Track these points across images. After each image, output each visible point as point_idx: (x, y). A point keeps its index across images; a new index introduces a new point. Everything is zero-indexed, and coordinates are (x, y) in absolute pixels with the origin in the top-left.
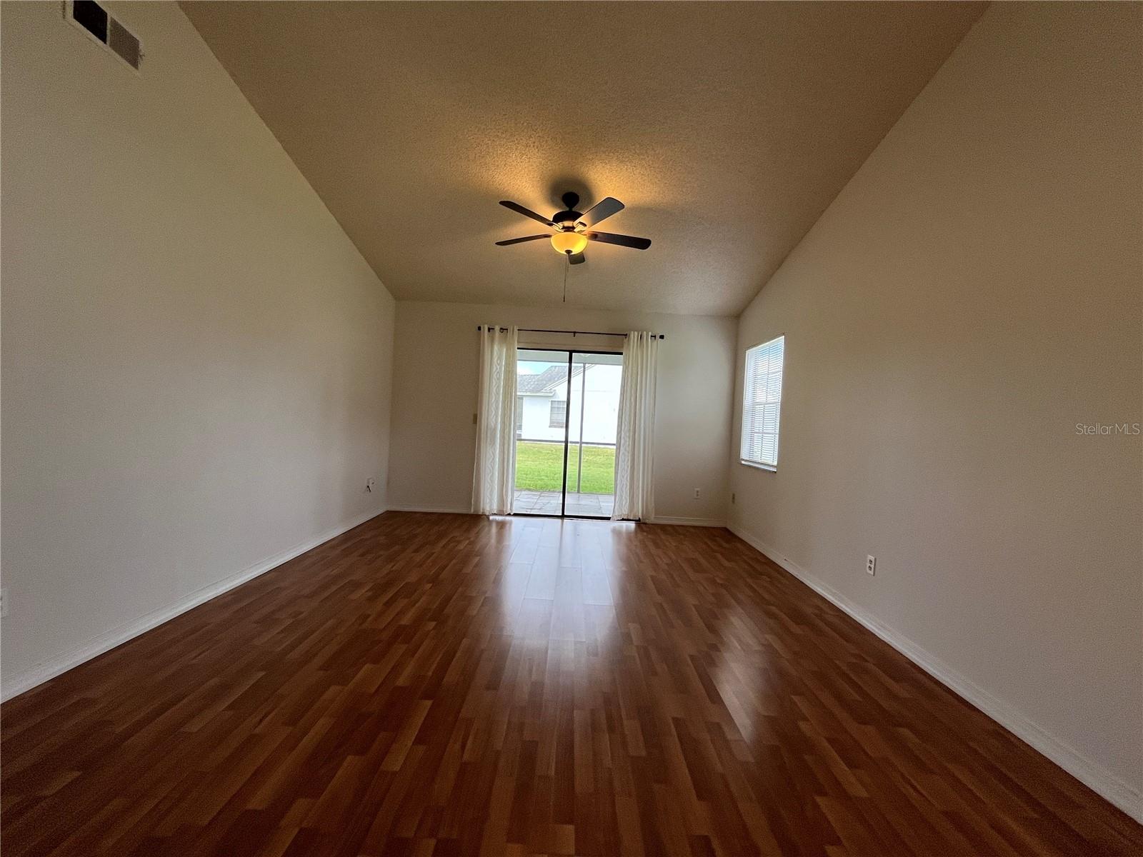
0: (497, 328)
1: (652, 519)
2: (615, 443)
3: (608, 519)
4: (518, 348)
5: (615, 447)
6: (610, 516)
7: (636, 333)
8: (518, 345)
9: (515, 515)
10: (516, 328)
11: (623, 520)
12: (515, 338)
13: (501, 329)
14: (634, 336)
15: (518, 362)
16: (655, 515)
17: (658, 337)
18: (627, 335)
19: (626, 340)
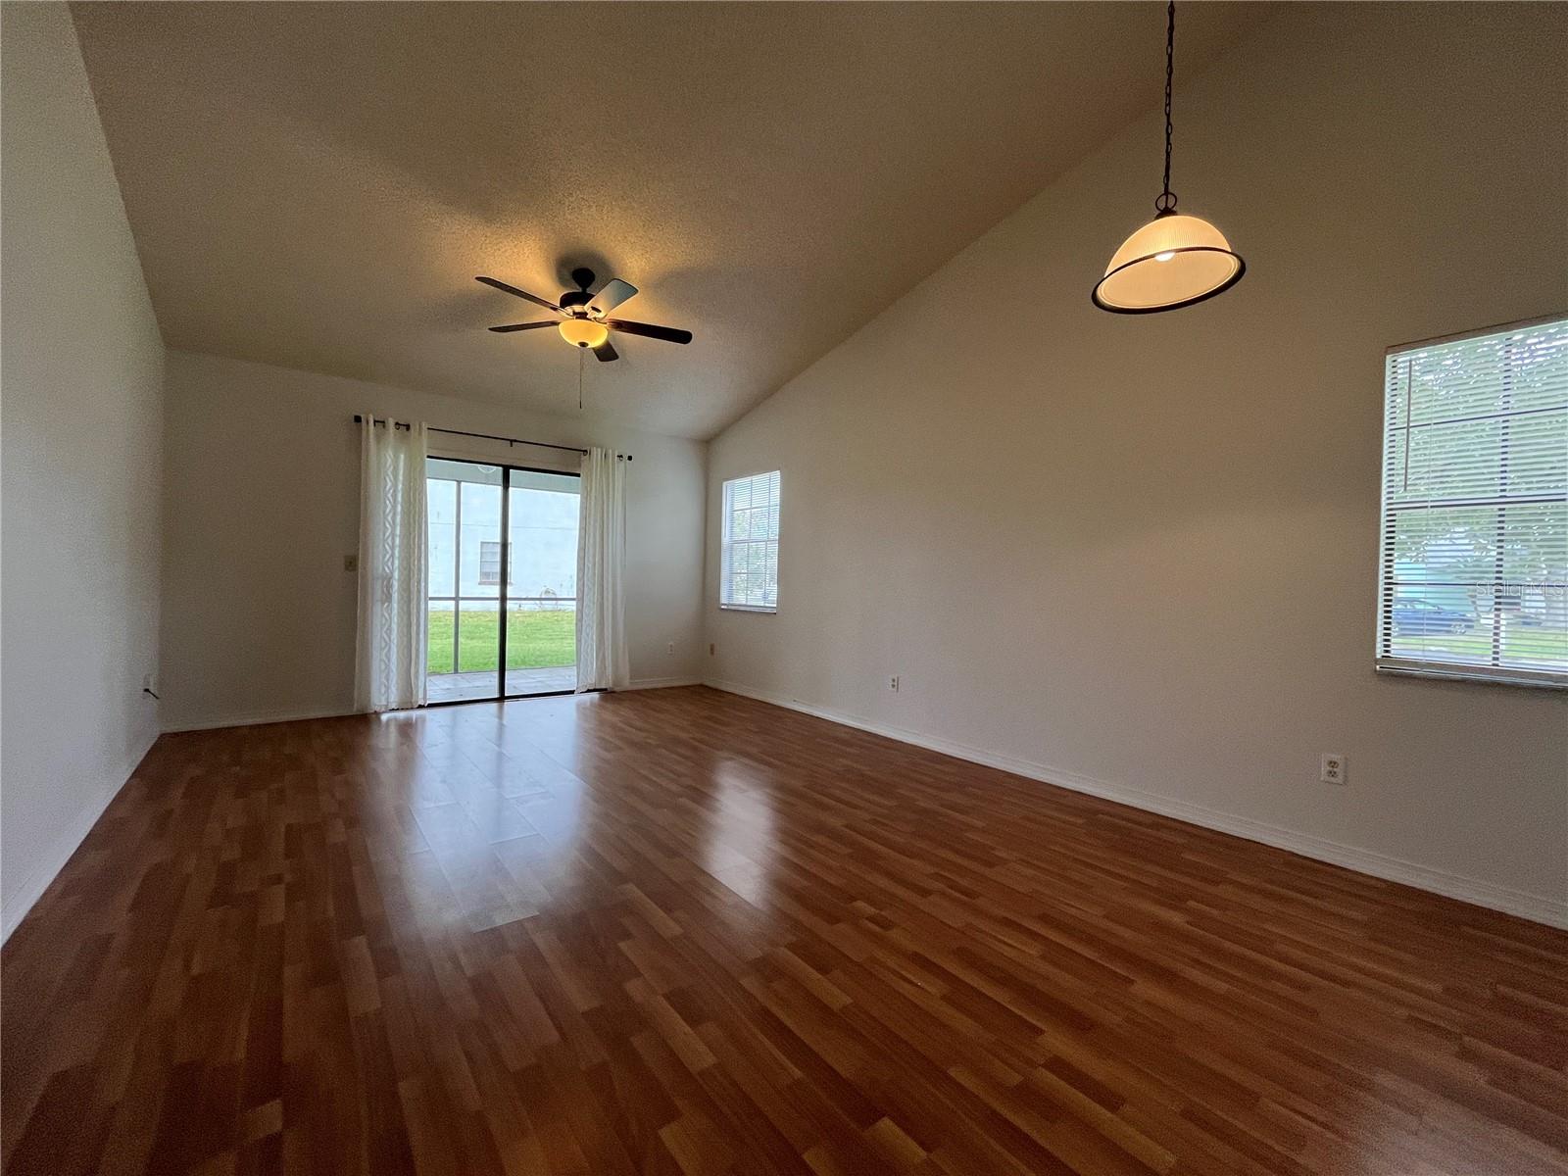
0: (391, 422)
1: (627, 684)
2: (575, 597)
3: (572, 692)
4: (429, 457)
5: (574, 603)
6: (575, 688)
7: (599, 450)
8: (428, 452)
9: (431, 706)
10: (425, 426)
11: (589, 691)
12: (424, 441)
13: (397, 424)
14: (596, 453)
15: (428, 480)
16: (631, 678)
17: (626, 457)
18: (586, 451)
19: (583, 458)
